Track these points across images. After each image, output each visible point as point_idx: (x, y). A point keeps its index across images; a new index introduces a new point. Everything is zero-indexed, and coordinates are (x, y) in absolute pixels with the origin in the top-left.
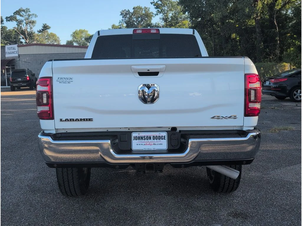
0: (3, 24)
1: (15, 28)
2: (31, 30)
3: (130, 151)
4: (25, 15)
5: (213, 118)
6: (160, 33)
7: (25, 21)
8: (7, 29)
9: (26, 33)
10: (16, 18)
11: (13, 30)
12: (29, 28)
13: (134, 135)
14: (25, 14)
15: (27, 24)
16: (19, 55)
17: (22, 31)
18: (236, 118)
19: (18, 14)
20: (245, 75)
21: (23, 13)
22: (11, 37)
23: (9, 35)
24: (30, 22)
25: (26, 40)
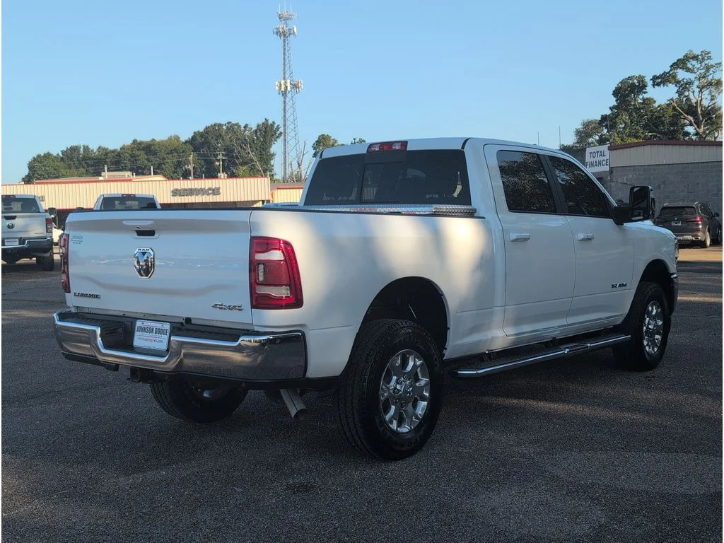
0: (645, 93)
1: (672, 99)
2: (713, 102)
3: (129, 347)
4: (698, 69)
5: (215, 306)
6: (408, 149)
7: (697, 83)
8: (654, 105)
9: (699, 110)
10: (674, 77)
11: (668, 105)
12: (709, 97)
13: (139, 323)
14: (699, 66)
15: (701, 88)
16: (611, 168)
17: (690, 106)
18: (240, 310)
19: (680, 68)
20: (252, 238)
21: (694, 62)
22: (663, 123)
23: (657, 117)
24: (710, 84)
25: (699, 127)
